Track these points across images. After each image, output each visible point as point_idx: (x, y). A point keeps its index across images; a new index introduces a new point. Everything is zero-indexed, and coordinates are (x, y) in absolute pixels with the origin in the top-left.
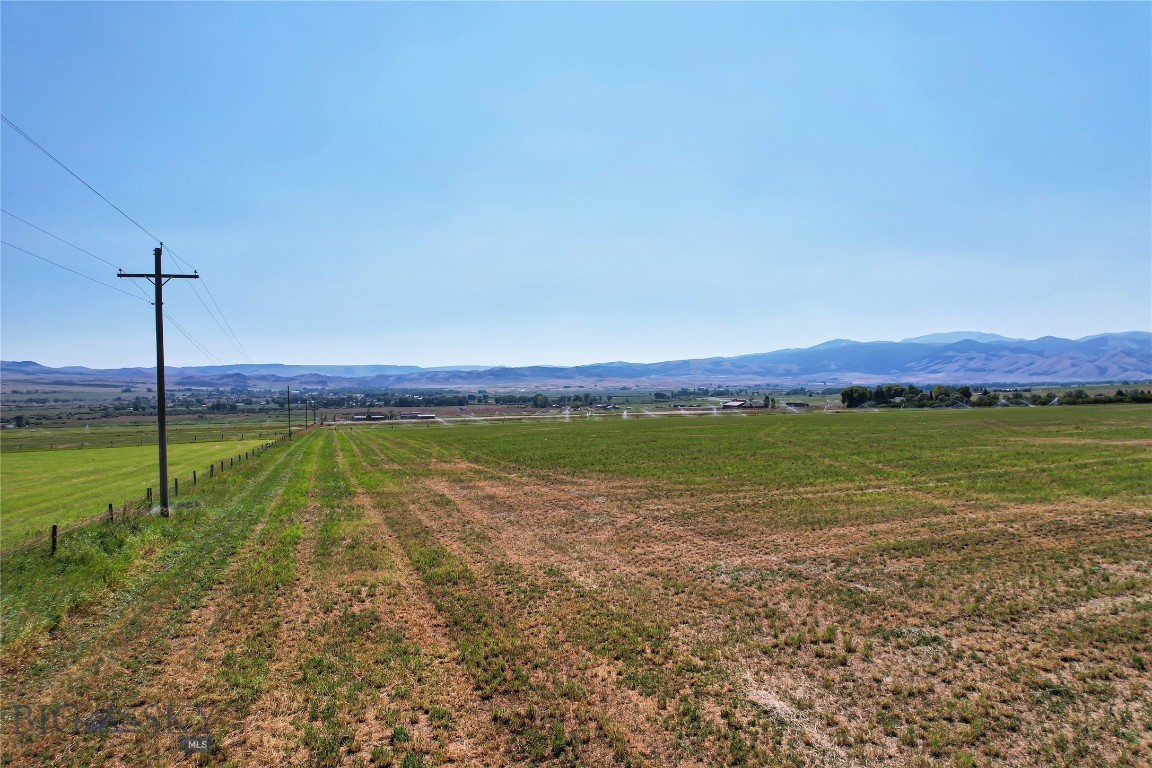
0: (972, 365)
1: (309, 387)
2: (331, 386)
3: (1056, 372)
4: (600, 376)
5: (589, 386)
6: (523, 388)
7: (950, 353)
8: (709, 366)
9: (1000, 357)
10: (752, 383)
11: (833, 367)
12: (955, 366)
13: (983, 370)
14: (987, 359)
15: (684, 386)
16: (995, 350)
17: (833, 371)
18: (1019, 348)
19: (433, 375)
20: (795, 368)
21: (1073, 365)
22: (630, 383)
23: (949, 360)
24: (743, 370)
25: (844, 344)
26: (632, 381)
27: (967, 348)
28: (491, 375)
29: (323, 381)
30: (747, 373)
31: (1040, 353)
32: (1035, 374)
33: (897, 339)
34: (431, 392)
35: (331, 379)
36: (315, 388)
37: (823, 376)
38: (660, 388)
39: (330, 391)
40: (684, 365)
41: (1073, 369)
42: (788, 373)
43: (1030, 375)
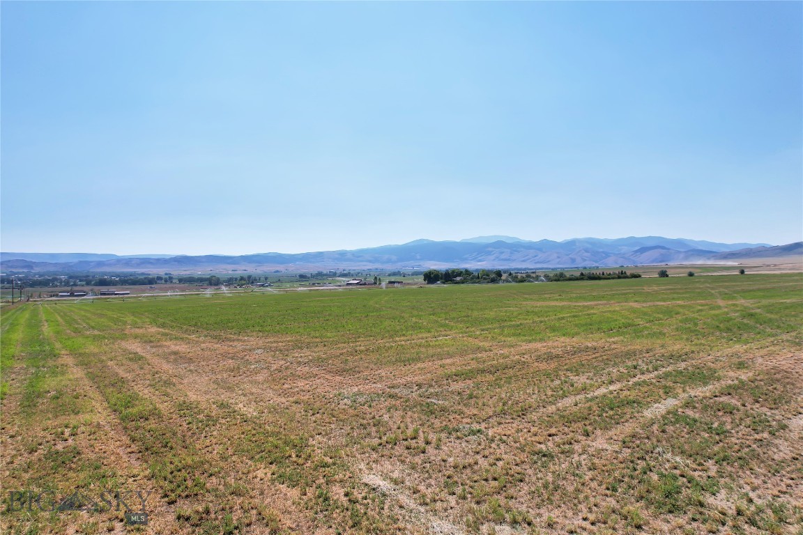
0: (503, 256)
1: (14, 270)
2: (37, 270)
3: (549, 261)
4: (259, 263)
5: (252, 270)
6: (199, 272)
7: (490, 249)
8: (337, 256)
9: (519, 252)
10: (366, 268)
11: (418, 257)
12: (492, 257)
13: (508, 260)
14: (511, 253)
15: (320, 270)
16: (516, 247)
17: (420, 259)
18: (530, 246)
19: (128, 261)
20: (394, 258)
21: (559, 257)
22: (281, 268)
23: (489, 253)
24: (360, 259)
25: (425, 242)
26: (282, 266)
27: (500, 246)
28: (175, 261)
29: (29, 265)
30: (362, 261)
31: (540, 250)
32: (538, 262)
33: (458, 240)
34: (126, 275)
35: (37, 264)
36: (22, 272)
37: (412, 263)
38: (302, 271)
39: (35, 274)
40: (319, 256)
41: (558, 260)
42: (389, 261)
43: (536, 263)
